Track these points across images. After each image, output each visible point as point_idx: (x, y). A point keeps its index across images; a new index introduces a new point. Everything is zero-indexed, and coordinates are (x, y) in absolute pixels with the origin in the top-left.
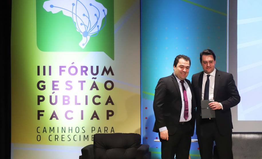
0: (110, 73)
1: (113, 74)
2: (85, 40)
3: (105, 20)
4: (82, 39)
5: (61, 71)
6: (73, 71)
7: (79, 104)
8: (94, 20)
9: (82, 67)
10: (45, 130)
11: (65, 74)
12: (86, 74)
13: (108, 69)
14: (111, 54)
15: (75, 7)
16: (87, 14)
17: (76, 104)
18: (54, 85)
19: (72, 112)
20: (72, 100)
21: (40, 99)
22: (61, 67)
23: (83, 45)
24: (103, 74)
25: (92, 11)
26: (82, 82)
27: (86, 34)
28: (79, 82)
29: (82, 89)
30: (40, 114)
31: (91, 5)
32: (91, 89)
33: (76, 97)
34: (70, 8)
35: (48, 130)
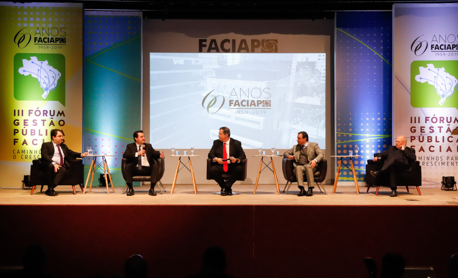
0: (62, 115)
1: (64, 116)
2: (46, 93)
3: (59, 81)
4: (43, 92)
5: (30, 113)
6: (38, 113)
7: (42, 135)
8: (52, 80)
9: (44, 111)
10: (18, 152)
11: (33, 115)
12: (47, 116)
13: (61, 112)
14: (63, 102)
15: (39, 72)
16: (47, 76)
17: (40, 135)
18: (25, 123)
19: (37, 140)
20: (37, 133)
21: (16, 131)
22: (30, 111)
23: (45, 96)
24: (57, 116)
25: (51, 74)
26: (44, 121)
27: (47, 89)
28: (42, 120)
29: (44, 125)
30: (15, 141)
31: (50, 70)
32: (50, 125)
33: (39, 130)
34: (36, 72)
35: (20, 151)
